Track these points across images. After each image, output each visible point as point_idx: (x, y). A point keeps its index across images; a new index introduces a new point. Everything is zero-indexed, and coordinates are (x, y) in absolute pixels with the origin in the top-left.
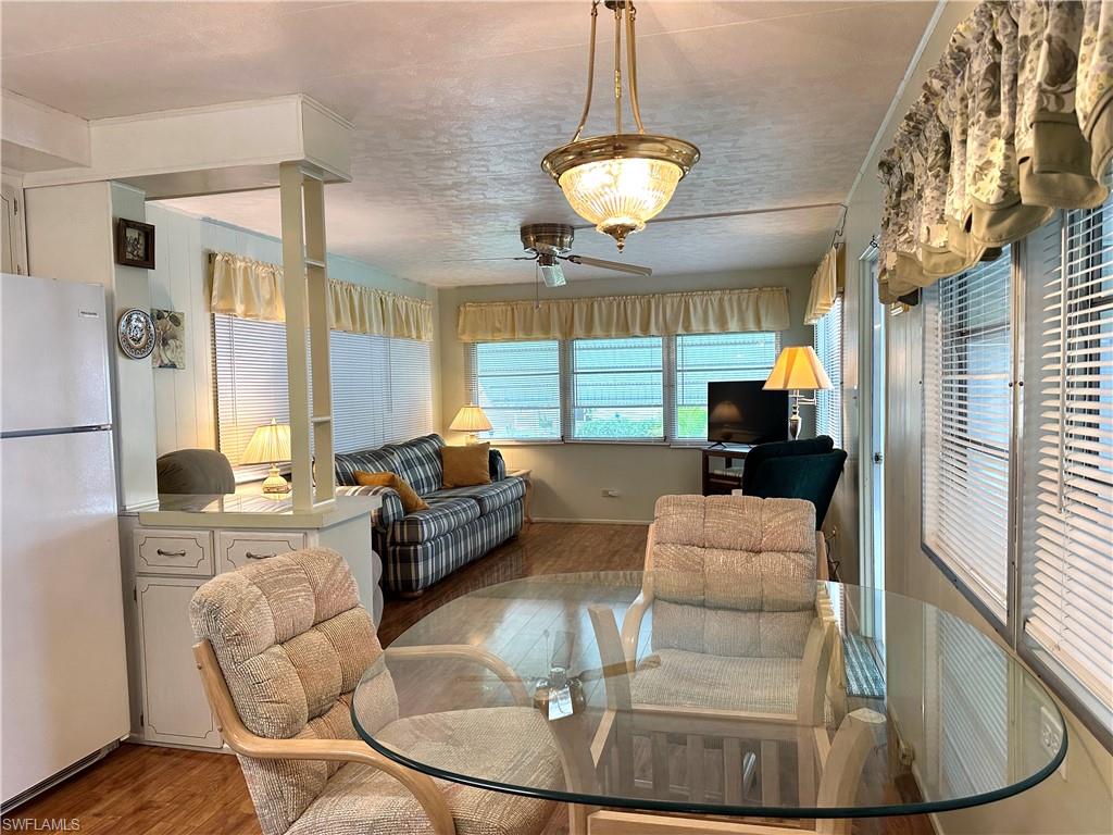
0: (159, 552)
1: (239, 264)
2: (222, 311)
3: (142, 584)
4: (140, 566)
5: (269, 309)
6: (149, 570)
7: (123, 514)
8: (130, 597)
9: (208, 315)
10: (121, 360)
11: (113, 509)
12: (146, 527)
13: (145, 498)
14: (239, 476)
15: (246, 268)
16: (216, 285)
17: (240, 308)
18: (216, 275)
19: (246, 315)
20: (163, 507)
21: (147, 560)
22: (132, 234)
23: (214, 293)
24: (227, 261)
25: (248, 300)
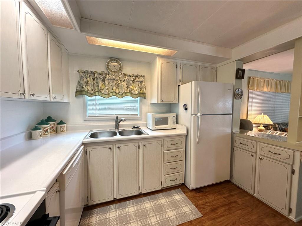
0: (241, 143)
1: (256, 79)
2: (251, 89)
3: (235, 149)
4: (235, 144)
5: (262, 88)
6: (237, 146)
7: (232, 132)
8: (232, 150)
9: (247, 91)
10: (235, 100)
11: (230, 132)
12: (237, 136)
13: (237, 130)
14: (254, 125)
15: (258, 80)
16: (250, 84)
17: (255, 88)
18: (251, 82)
19: (257, 90)
20: (240, 132)
21: (237, 143)
22: (240, 72)
23: (250, 85)
24: (253, 78)
25: (257, 87)
